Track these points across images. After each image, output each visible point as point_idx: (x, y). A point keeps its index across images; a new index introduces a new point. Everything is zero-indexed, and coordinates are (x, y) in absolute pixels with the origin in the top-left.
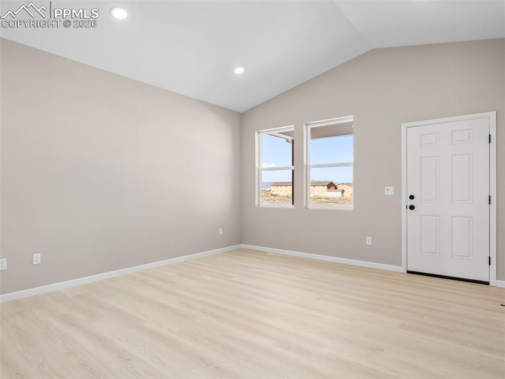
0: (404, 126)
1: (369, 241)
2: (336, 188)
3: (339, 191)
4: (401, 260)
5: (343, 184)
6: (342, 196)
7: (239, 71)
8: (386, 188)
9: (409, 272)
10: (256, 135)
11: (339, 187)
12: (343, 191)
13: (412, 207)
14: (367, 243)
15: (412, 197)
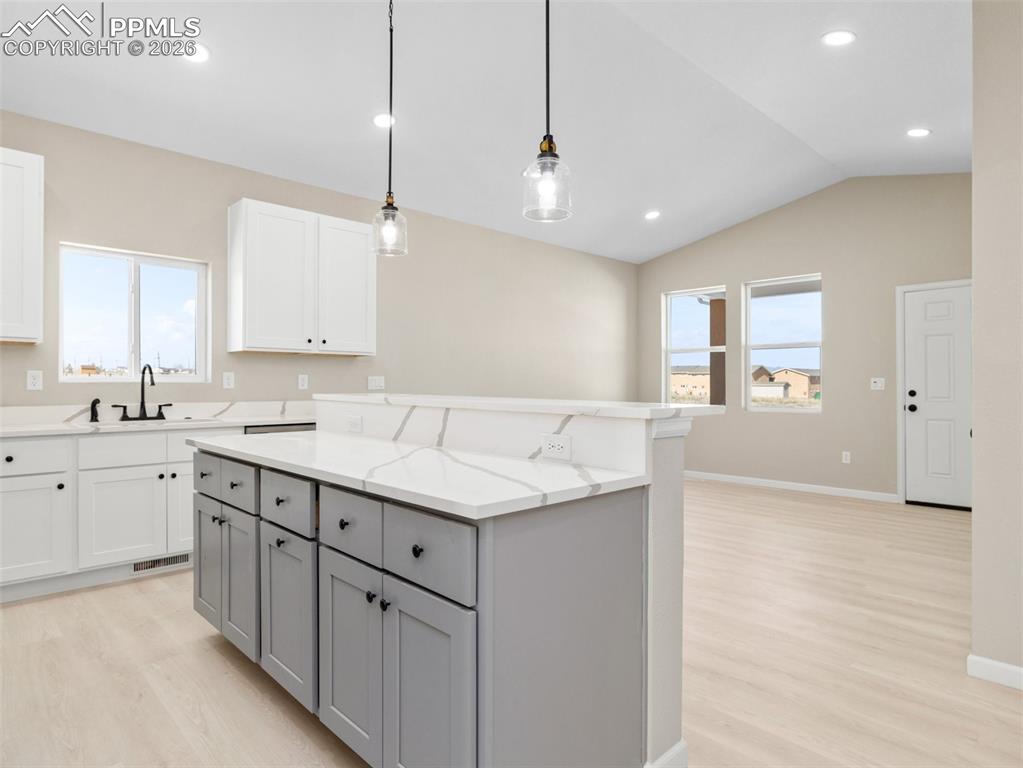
0: (899, 290)
1: (846, 457)
2: (772, 380)
3: (779, 384)
4: (896, 485)
5: (786, 371)
6: (786, 395)
7: (652, 215)
8: (873, 380)
9: (908, 502)
10: (663, 297)
11: (778, 378)
12: (787, 386)
13: (913, 408)
14: (844, 461)
15: (912, 393)
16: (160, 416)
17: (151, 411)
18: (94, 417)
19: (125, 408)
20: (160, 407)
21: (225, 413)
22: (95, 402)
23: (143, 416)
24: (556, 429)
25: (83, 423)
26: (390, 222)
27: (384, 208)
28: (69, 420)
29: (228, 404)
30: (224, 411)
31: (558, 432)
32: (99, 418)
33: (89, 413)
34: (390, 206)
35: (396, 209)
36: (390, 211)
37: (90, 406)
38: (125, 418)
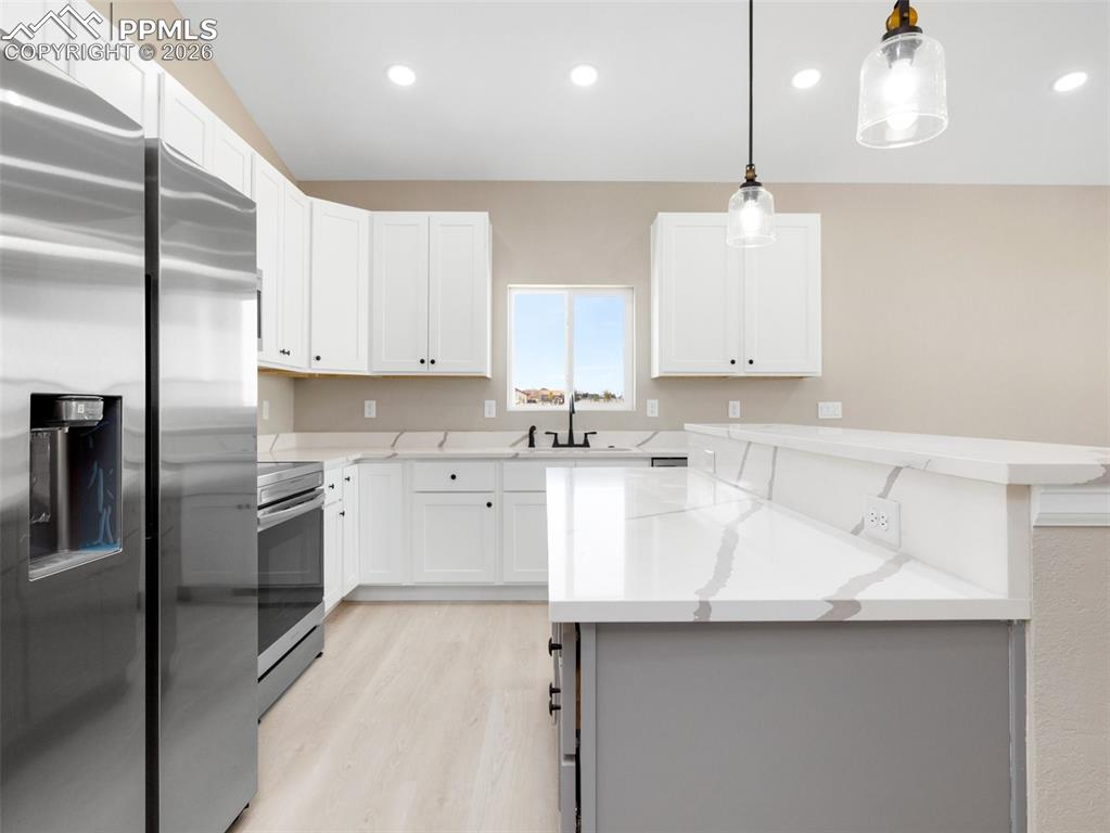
16: (586, 444)
17: (579, 439)
18: (532, 444)
19: (556, 434)
20: (586, 434)
21: (647, 444)
22: (533, 429)
23: (571, 444)
24: (881, 491)
25: (523, 448)
26: (751, 202)
27: (744, 186)
28: (514, 445)
29: (651, 433)
30: (647, 440)
31: (884, 495)
32: (535, 443)
33: (528, 440)
34: (751, 182)
35: (759, 184)
36: (750, 189)
37: (528, 432)
38: (556, 444)
